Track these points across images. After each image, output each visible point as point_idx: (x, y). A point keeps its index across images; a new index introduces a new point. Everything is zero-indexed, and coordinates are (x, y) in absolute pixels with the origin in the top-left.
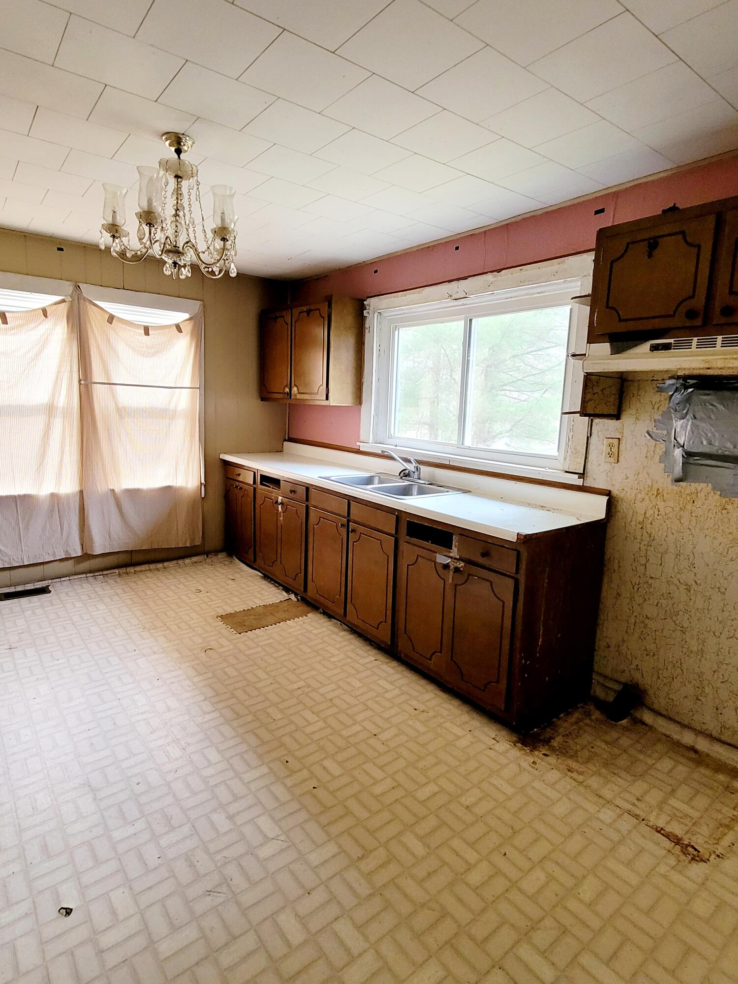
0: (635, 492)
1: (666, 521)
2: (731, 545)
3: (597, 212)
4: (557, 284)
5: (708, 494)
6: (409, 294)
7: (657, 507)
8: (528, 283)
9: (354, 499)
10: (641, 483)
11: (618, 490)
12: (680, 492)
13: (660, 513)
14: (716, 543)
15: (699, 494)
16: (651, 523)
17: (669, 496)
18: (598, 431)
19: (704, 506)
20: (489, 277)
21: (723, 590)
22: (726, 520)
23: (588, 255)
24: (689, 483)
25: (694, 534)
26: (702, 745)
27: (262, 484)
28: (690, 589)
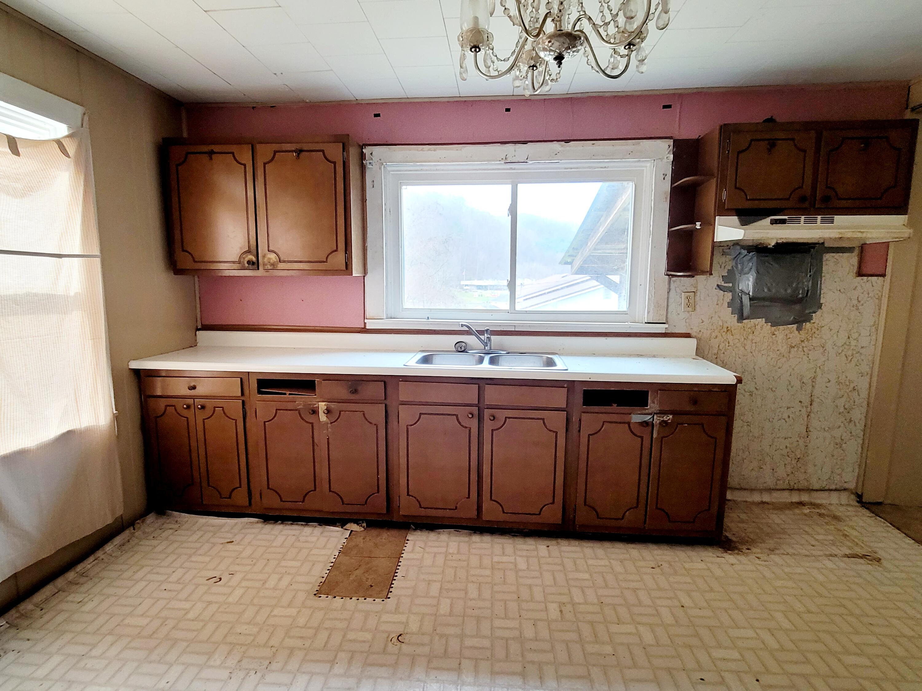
0: (709, 332)
1: (735, 349)
2: (779, 358)
3: (665, 107)
4: (629, 162)
5: (763, 326)
6: (440, 149)
7: (727, 340)
8: (602, 157)
9: (489, 382)
10: (714, 324)
11: (696, 332)
12: (744, 327)
13: (730, 344)
14: (769, 359)
15: (756, 327)
16: (724, 353)
17: (735, 331)
18: (676, 287)
19: (761, 335)
20: (556, 145)
21: (774, 389)
22: (775, 342)
23: (662, 141)
24: (749, 320)
25: (754, 355)
26: (766, 498)
27: (260, 392)
28: (752, 394)
